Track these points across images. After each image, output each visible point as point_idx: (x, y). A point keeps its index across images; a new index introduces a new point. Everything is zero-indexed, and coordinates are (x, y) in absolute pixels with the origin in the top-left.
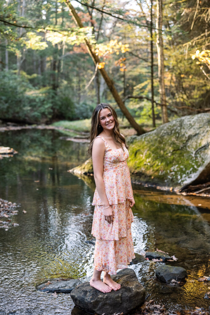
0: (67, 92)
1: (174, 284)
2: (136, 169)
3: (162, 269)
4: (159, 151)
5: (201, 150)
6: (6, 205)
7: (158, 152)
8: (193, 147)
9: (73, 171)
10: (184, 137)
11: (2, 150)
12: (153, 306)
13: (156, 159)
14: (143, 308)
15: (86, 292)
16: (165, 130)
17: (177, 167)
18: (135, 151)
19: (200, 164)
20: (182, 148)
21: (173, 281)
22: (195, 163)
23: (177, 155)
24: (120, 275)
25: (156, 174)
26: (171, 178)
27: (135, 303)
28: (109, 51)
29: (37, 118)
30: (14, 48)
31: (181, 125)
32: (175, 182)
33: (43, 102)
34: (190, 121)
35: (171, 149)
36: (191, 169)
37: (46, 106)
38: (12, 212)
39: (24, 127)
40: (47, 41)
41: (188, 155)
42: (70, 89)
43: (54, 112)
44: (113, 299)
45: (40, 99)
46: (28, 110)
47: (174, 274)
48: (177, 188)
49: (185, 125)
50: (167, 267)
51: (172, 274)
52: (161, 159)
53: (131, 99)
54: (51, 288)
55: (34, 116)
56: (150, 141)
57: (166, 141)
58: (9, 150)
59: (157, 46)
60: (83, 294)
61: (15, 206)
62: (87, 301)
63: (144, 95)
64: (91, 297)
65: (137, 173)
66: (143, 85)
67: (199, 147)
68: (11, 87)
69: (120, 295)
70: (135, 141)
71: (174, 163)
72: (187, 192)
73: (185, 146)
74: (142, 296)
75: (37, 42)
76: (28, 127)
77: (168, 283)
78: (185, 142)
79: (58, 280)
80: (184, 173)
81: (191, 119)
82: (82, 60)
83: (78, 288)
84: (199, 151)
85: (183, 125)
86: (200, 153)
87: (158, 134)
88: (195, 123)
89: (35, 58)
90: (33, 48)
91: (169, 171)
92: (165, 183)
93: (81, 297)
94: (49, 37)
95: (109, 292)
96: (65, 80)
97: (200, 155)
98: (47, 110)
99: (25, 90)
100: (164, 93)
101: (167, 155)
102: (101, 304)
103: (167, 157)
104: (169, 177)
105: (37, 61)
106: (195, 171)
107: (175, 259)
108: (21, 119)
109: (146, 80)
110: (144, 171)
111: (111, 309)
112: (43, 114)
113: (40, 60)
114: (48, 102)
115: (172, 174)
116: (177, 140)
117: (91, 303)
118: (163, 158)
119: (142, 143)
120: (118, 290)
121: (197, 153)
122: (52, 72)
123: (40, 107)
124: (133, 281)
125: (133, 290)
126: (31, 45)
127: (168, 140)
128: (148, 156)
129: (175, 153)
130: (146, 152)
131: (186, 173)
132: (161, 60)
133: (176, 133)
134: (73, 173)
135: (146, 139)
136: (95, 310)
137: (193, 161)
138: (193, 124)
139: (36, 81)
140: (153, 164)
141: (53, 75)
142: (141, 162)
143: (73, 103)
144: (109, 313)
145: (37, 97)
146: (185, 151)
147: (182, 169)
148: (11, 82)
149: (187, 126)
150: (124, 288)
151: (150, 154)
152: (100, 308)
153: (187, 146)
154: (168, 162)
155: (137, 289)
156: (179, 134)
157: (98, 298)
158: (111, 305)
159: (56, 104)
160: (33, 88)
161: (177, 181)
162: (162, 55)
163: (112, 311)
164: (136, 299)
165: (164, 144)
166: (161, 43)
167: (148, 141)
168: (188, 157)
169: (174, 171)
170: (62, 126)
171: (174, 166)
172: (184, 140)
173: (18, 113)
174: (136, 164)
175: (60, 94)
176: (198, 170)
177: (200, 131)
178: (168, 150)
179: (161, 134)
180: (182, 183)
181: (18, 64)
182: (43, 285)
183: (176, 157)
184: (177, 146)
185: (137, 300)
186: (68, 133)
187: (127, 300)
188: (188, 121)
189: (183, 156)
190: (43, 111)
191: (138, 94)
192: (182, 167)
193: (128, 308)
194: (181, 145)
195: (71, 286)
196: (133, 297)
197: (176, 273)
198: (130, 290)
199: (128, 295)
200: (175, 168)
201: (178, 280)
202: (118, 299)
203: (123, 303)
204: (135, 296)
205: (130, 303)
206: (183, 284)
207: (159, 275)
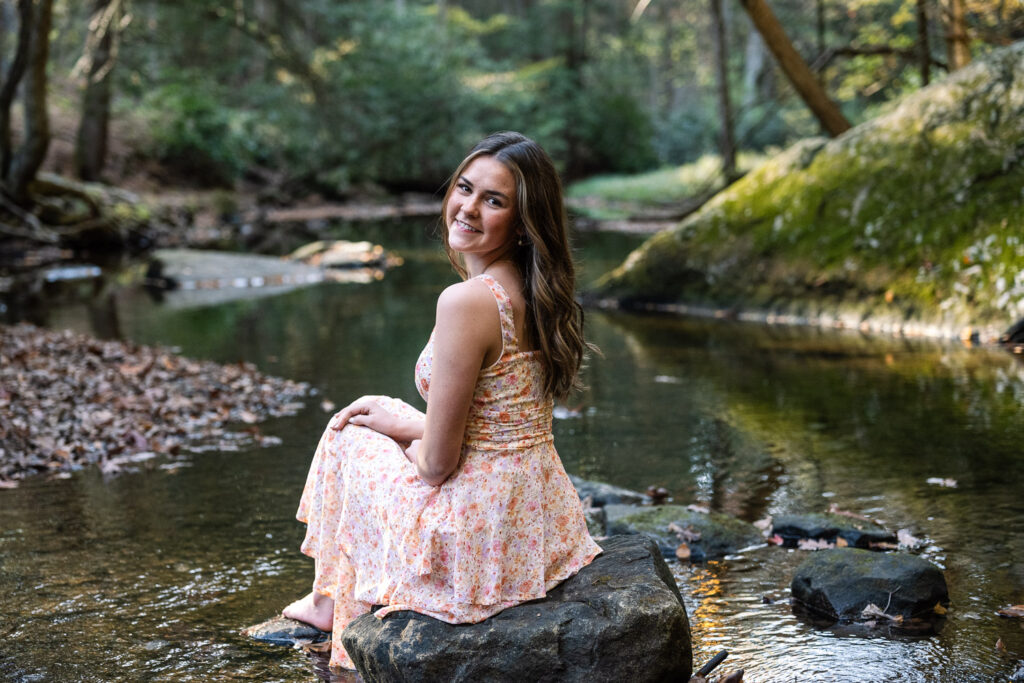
3: (824, 564)
7: (911, 194)
10: (1022, 121)
11: (340, 255)
13: (906, 220)
17: (993, 245)
20: (1012, 165)
21: (869, 609)
23: (991, 197)
26: (966, 291)
27: (630, 671)
31: (1008, 77)
32: (986, 306)
33: (529, 116)
35: (966, 175)
38: (276, 408)
42: (633, 69)
43: (572, 152)
44: (520, 648)
45: (519, 105)
48: (990, 328)
50: (849, 555)
51: (870, 580)
52: (924, 218)
56: (880, 150)
58: (368, 252)
60: (386, 627)
62: (396, 657)
64: (418, 637)
65: (826, 285)
69: (555, 630)
70: (818, 160)
71: (977, 231)
74: (668, 636)
77: (845, 622)
91: (956, 265)
92: (943, 311)
101: (950, 202)
102: (462, 669)
103: (948, 208)
104: (958, 287)
107: (908, 540)
110: (856, 274)
114: (550, 116)
115: (973, 276)
116: (991, 136)
117: (416, 665)
118: (935, 216)
119: (845, 165)
124: (634, 574)
125: (618, 609)
127: (956, 141)
128: (869, 213)
129: (984, 190)
130: (862, 196)
133: (985, 109)
135: (864, 149)
139: (507, 42)
140: (889, 243)
145: (506, 97)
147: (1013, 248)
150: (582, 600)
151: (878, 204)
154: (955, 229)
155: (641, 603)
157: (453, 643)
159: (579, 122)
160: (494, 65)
161: (992, 303)
164: (636, 650)
165: (935, 159)
167: (872, 152)
169: (977, 262)
170: (595, 195)
171: (979, 244)
172: (1023, 133)
175: (593, 83)
178: (953, 181)
180: (1011, 306)
183: (985, 206)
184: (992, 157)
185: (638, 659)
187: (591, 654)
189: (1018, 197)
192: (1011, 241)
196: (616, 640)
197: (885, 575)
198: (605, 610)
199: (593, 631)
200: (985, 249)
201: (898, 607)
202: (544, 650)
203: (569, 669)
204: (627, 634)
205: (603, 671)
206: (916, 624)
207: (809, 591)
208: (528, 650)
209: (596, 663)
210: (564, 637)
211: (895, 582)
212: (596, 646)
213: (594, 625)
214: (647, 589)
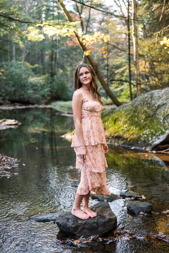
0: (62, 79)
1: (142, 215)
2: (115, 133)
3: (133, 204)
4: (133, 118)
5: (167, 116)
6: (9, 160)
7: (133, 120)
8: (161, 115)
9: (65, 136)
10: (154, 107)
11: (9, 122)
12: (123, 231)
13: (132, 125)
14: (115, 232)
15: (68, 219)
16: (138, 102)
17: (149, 131)
18: (114, 119)
19: (167, 128)
20: (152, 115)
21: (141, 213)
22: (163, 127)
23: (148, 121)
24: (97, 206)
25: (132, 137)
26: (143, 140)
27: (108, 228)
28: (94, 40)
29: (38, 99)
30: (18, 40)
31: (152, 97)
32: (147, 143)
33: (43, 87)
34: (159, 94)
35: (143, 117)
36: (160, 132)
37: (46, 90)
38: (13, 165)
39: (28, 107)
40: (44, 34)
41: (157, 121)
42: (65, 77)
43: (52, 95)
44: (90, 224)
45: (40, 84)
46: (31, 93)
47: (143, 208)
48: (148, 147)
49: (155, 97)
50: (137, 203)
51: (141, 207)
52: (135, 124)
53: (113, 82)
54: (41, 218)
55: (36, 98)
56: (127, 110)
57: (139, 110)
58: (15, 122)
59: (133, 36)
60: (66, 220)
61: (17, 161)
62: (69, 226)
63: (123, 78)
64: (72, 222)
65: (116, 137)
66: (122, 69)
67: (166, 114)
68: (17, 74)
69: (96, 221)
70: (114, 111)
71: (146, 128)
72: (157, 151)
73: (155, 114)
75: (36, 34)
76: (31, 106)
77: (137, 215)
78: (155, 110)
79: (47, 212)
80: (154, 135)
81: (160, 92)
82: (74, 53)
83: (62, 216)
84: (166, 117)
85: (153, 97)
86: (167, 119)
87: (133, 105)
88: (163, 95)
89: (36, 52)
90: (33, 40)
91: (142, 134)
92: (139, 143)
93: (64, 223)
94: (46, 30)
95: (87, 218)
96: (61, 69)
97: (167, 120)
98: (46, 93)
99: (28, 77)
100: (138, 74)
101: (140, 122)
102: (80, 228)
103: (140, 123)
104: (142, 139)
105: (38, 54)
106: (163, 133)
107: (144, 197)
108: (26, 100)
109: (125, 66)
110: (122, 134)
112: (43, 96)
113: (40, 53)
114: (47, 87)
115: (145, 137)
116: (148, 109)
117: (72, 227)
118: (137, 124)
119: (120, 113)
120: (94, 217)
121: (165, 119)
122: (50, 62)
123: (41, 90)
124: (107, 210)
125: (106, 217)
126: (31, 37)
127: (141, 109)
128: (125, 123)
129: (147, 120)
130: (123, 119)
131: (156, 135)
132: (136, 47)
133: (147, 104)
134: (65, 138)
135: (124, 110)
136: (76, 233)
137: (161, 126)
138: (161, 96)
139: (38, 70)
140: (129, 129)
141: (51, 65)
142: (119, 128)
143: (67, 88)
144: (87, 235)
145: (38, 83)
146: (155, 117)
147: (152, 132)
148: (18, 70)
149: (156, 98)
150: (100, 215)
151: (126, 121)
152: (80, 232)
153: (156, 114)
154: (141, 127)
155: (110, 216)
156: (150, 104)
157: (78, 223)
158: (88, 229)
159: (53, 88)
160: (35, 76)
161: (149, 142)
162: (137, 43)
163: (89, 234)
164: (109, 224)
165: (138, 113)
166: (136, 34)
167: (125, 111)
168: (157, 122)
169: (146, 134)
170: (58, 105)
171: (146, 130)
172: (154, 109)
173: (23, 95)
174: (116, 129)
175: (56, 80)
176: (165, 133)
177: (167, 101)
178: (141, 118)
179: (136, 105)
180: (152, 143)
181: (23, 57)
182: (35, 216)
183: (147, 123)
184: (148, 113)
185: (110, 226)
186: (63, 111)
187: (102, 225)
188: (157, 94)
189: (154, 122)
190: (43, 94)
191: (119, 78)
192: (152, 130)
193: (102, 232)
194: (152, 113)
195: (57, 216)
196: (106, 222)
197: (143, 206)
198: (104, 217)
199: (102, 221)
200: (147, 132)
201: (146, 212)
202: (94, 224)
203: (98, 228)
204: (108, 221)
205: (104, 228)
206: (149, 215)
207: (130, 209)
211: (145, 208)
214: (111, 213)
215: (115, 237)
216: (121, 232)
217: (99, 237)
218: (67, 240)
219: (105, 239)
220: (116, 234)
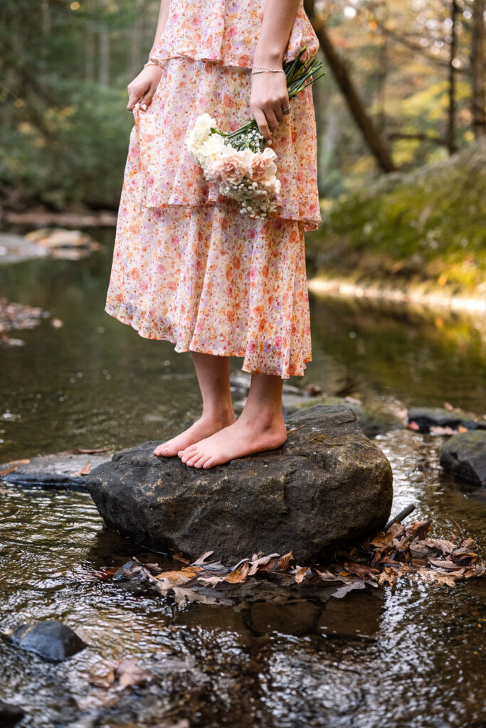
15: (142, 466)
27: (345, 516)
44: (250, 494)
60: (129, 473)
62: (139, 500)
64: (159, 482)
69: (282, 479)
74: (379, 487)
83: (119, 459)
93: (121, 484)
102: (198, 510)
111: (240, 538)
117: (156, 507)
125: (337, 462)
136: (174, 536)
144: (234, 551)
152: (195, 531)
155: (356, 459)
157: (190, 489)
158: (240, 520)
163: (244, 543)
164: (352, 498)
187: (312, 501)
193: (314, 536)
196: (335, 489)
198: (325, 463)
199: (315, 481)
202: (272, 496)
203: (293, 514)
204: (345, 484)
205: (323, 516)
207: (456, 462)
208: (257, 496)
209: (316, 509)
210: (289, 486)
212: (317, 494)
213: (316, 475)
214: (361, 447)
215: (381, 567)
216: (413, 547)
217: (293, 563)
218: (128, 565)
219: (326, 575)
220: (383, 554)
